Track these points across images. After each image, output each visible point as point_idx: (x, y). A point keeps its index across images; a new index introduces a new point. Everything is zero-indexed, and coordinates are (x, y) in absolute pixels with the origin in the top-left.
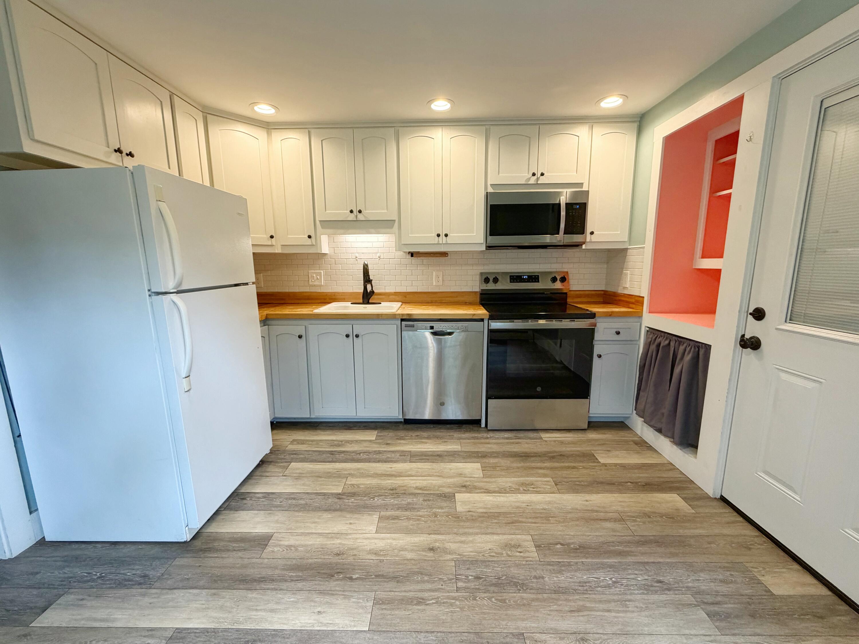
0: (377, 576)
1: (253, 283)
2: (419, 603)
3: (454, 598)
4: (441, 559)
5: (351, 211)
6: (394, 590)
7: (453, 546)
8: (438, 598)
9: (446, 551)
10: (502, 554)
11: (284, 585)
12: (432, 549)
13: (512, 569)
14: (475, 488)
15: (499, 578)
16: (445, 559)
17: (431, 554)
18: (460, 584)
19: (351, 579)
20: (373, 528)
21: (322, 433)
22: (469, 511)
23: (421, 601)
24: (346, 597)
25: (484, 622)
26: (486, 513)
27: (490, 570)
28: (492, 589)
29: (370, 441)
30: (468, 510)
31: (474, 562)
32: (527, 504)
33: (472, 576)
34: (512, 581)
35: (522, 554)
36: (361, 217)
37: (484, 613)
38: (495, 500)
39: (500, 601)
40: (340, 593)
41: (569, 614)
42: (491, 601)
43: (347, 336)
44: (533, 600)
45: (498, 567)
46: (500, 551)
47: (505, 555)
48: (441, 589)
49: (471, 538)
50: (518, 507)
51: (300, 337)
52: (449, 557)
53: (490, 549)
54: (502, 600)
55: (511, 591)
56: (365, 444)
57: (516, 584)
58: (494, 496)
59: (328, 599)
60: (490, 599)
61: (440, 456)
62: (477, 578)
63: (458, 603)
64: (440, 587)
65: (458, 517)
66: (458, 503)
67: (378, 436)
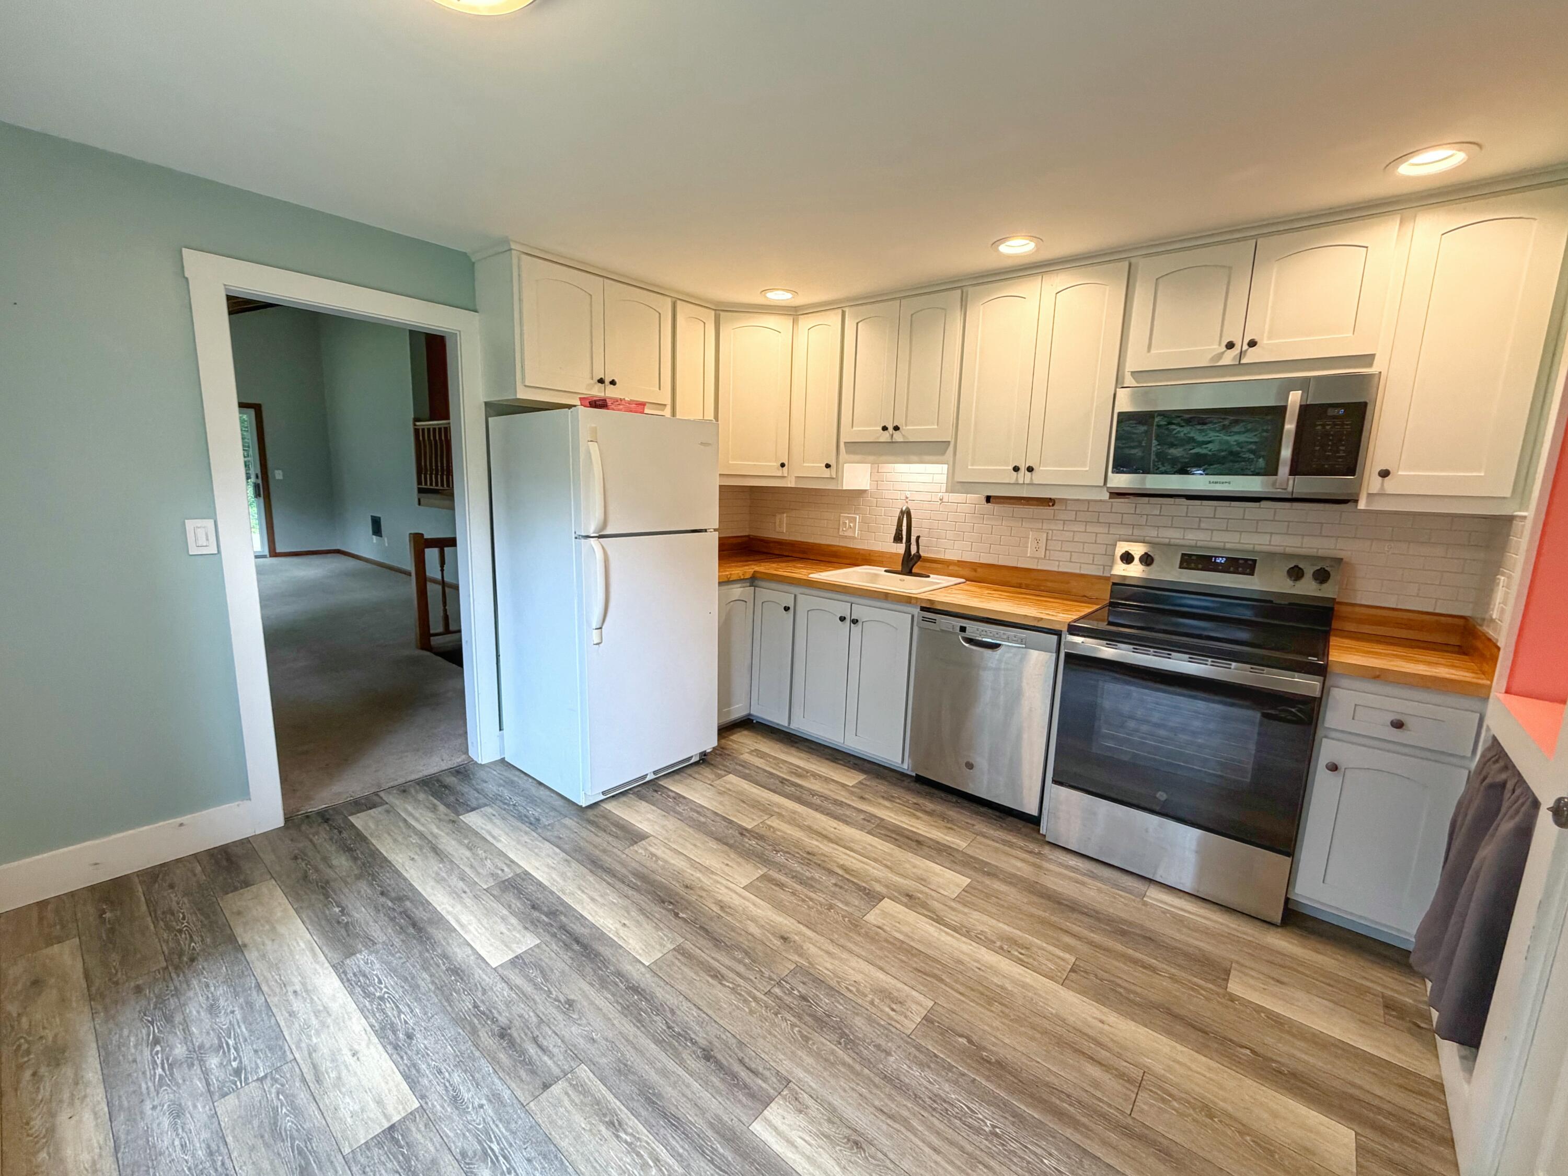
0: (701, 928)
1: (715, 530)
2: (714, 977)
3: (755, 999)
4: (784, 953)
5: (885, 428)
6: (705, 950)
7: (813, 950)
8: (739, 986)
9: (798, 950)
10: (866, 996)
11: (619, 885)
12: (784, 939)
13: (857, 1018)
14: (924, 905)
15: (828, 1016)
16: (790, 957)
17: (778, 943)
18: (777, 990)
19: (676, 915)
20: (745, 882)
21: (795, 753)
22: (879, 927)
23: (718, 976)
24: (657, 928)
25: (761, 1040)
26: (901, 941)
27: (827, 1001)
28: (808, 1019)
29: (843, 786)
30: (880, 925)
31: (819, 982)
32: (979, 966)
33: (799, 991)
34: (840, 1029)
35: (892, 1013)
36: (898, 437)
37: (770, 1033)
38: (936, 934)
39: (803, 1036)
40: (656, 921)
41: (873, 1110)
42: (792, 1029)
43: (842, 619)
44: (844, 1064)
45: (841, 1004)
46: (867, 991)
47: (868, 999)
48: (751, 980)
49: (845, 955)
50: (960, 962)
51: (787, 609)
52: (796, 958)
53: (855, 981)
54: (806, 1036)
55: (828, 1037)
56: (832, 786)
57: (843, 1035)
58: (941, 929)
59: (641, 918)
60: (793, 1025)
61: (919, 843)
62: (804, 998)
63: (753, 1004)
64: (753, 978)
65: (857, 926)
66: (876, 911)
67: (860, 782)
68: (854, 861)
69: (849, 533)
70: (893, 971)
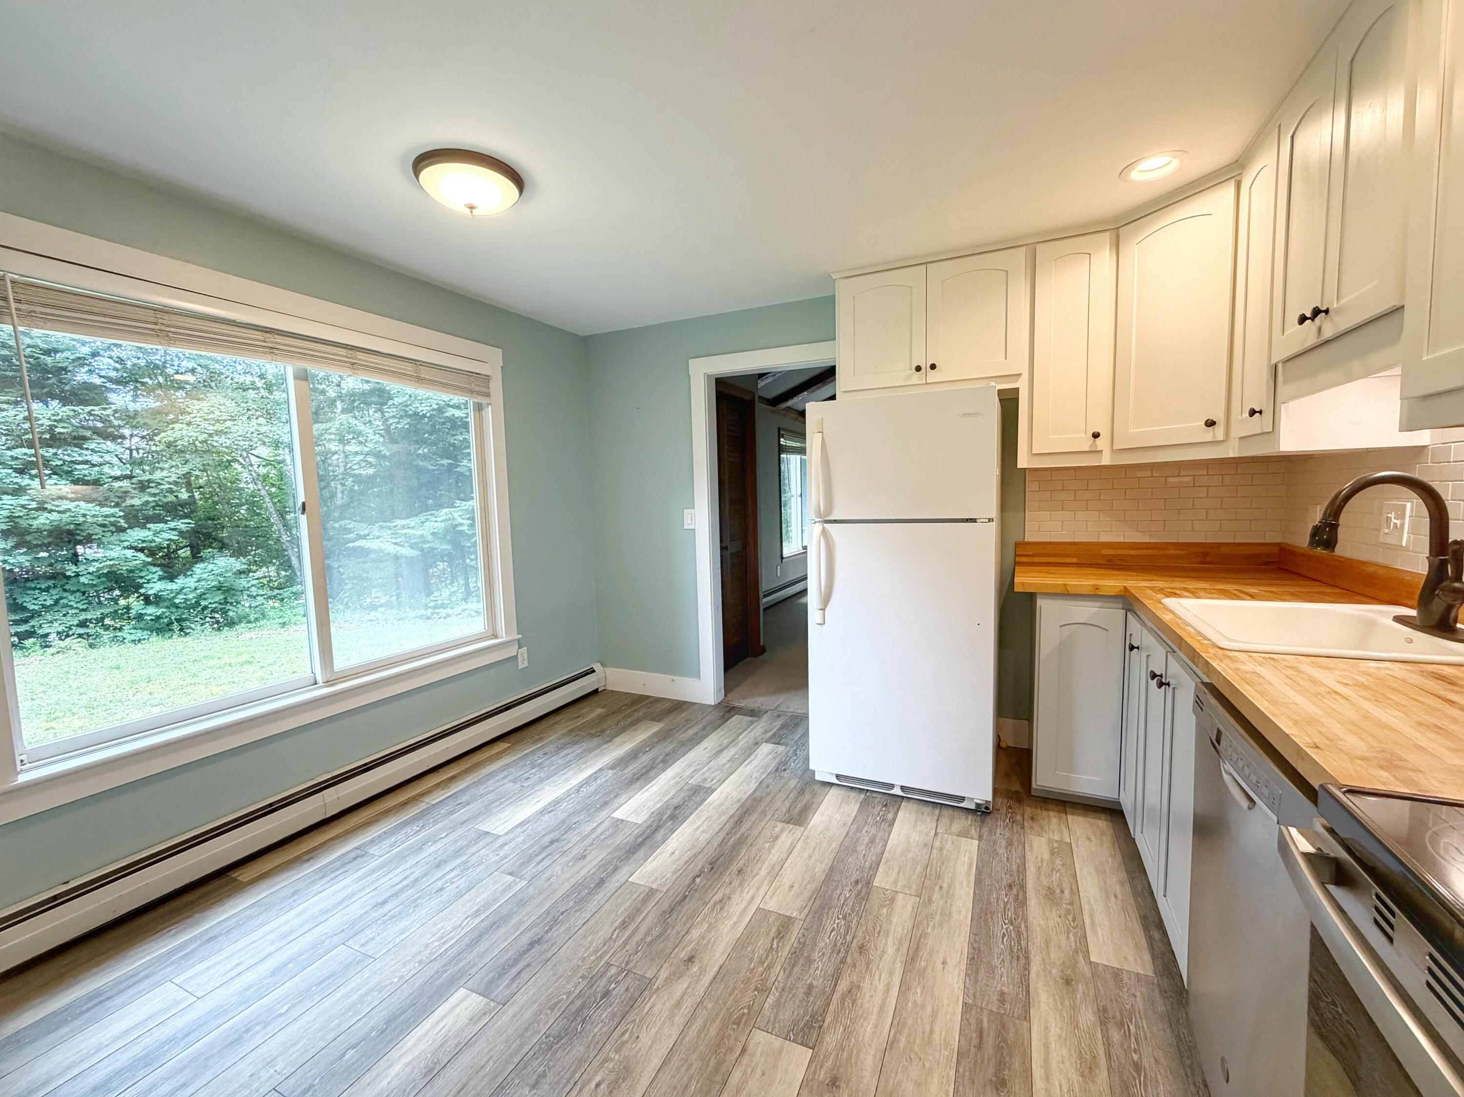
0: (686, 896)
1: (992, 522)
2: (624, 922)
3: (601, 957)
4: (666, 965)
6: (656, 907)
7: (681, 986)
8: (615, 941)
9: (675, 976)
10: (616, 1052)
11: (723, 834)
12: (691, 959)
13: (582, 1049)
15: (584, 1021)
16: (663, 970)
17: (683, 955)
18: (613, 971)
19: (699, 876)
20: (770, 907)
22: (744, 1050)
23: (624, 925)
24: (675, 872)
26: (725, 1083)
27: (604, 1016)
28: (578, 1003)
30: (750, 1050)
31: (632, 1003)
33: (614, 989)
35: (593, 1085)
39: (556, 1004)
40: (685, 868)
41: (464, 1081)
42: (565, 993)
44: (521, 1046)
45: (601, 1029)
46: (625, 1051)
47: (612, 1055)
48: (624, 947)
49: (679, 1020)
52: (663, 974)
53: (638, 1037)
55: (555, 1024)
57: (559, 1038)
59: (685, 859)
60: (569, 994)
62: (606, 994)
63: (593, 958)
64: (627, 948)
65: (738, 1024)
66: (777, 1042)
67: (1117, 974)
68: (878, 1000)
69: (1390, 540)
70: (665, 1078)
